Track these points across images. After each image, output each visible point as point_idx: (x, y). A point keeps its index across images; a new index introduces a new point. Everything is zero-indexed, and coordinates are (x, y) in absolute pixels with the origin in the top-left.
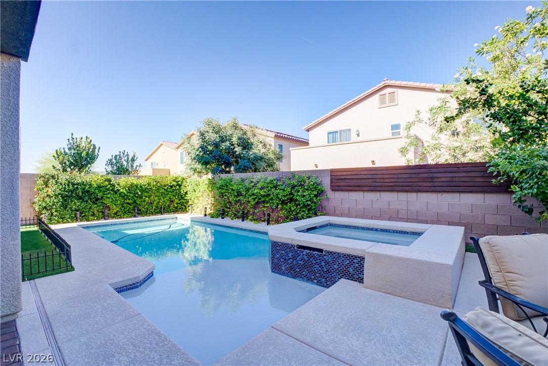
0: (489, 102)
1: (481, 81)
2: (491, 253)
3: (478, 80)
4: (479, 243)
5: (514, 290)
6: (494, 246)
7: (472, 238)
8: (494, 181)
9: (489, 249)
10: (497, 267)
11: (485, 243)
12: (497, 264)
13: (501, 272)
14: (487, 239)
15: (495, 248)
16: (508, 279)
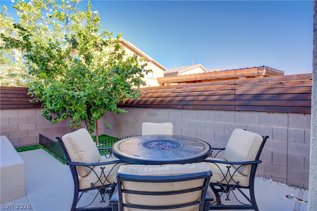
0: (28, 46)
1: (24, 30)
2: (71, 144)
3: (22, 28)
4: (62, 139)
5: (84, 160)
6: (72, 139)
7: (57, 138)
8: (31, 101)
9: (70, 142)
10: (75, 151)
11: (67, 139)
12: (74, 149)
13: (77, 153)
14: (67, 136)
15: (72, 140)
16: (81, 155)
